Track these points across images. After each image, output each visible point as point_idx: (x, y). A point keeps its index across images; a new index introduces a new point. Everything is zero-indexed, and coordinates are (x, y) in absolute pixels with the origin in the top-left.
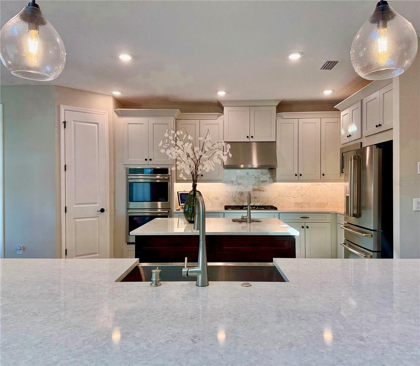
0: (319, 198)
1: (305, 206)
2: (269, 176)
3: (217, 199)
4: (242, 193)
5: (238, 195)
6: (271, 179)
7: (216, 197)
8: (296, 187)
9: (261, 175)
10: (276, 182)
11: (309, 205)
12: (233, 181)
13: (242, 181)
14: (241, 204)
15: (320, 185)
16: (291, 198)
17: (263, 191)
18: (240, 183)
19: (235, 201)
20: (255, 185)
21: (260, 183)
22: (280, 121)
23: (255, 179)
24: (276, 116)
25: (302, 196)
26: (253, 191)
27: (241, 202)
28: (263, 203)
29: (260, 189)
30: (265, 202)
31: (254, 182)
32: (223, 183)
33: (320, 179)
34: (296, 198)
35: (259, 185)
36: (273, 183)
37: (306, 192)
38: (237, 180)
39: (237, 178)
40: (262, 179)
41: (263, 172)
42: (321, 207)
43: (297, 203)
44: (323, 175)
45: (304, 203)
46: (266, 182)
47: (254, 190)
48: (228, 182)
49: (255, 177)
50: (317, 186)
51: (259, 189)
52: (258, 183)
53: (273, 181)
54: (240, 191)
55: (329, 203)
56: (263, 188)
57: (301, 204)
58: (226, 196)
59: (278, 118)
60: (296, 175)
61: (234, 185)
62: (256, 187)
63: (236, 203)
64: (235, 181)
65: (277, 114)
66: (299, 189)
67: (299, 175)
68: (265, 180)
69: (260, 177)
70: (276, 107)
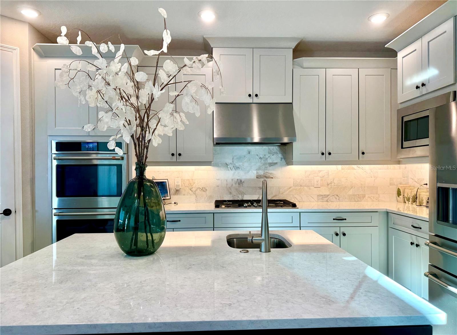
0: (352, 187)
1: (332, 200)
2: (280, 155)
3: (203, 191)
4: (241, 181)
5: (235, 184)
6: (283, 160)
7: (203, 188)
8: (320, 171)
9: (269, 155)
10: (293, 165)
11: (338, 198)
12: (227, 163)
13: (241, 164)
14: (240, 198)
15: (354, 169)
16: (313, 187)
17: (272, 178)
18: (238, 166)
19: (231, 193)
20: (259, 169)
21: (267, 166)
22: (298, 71)
23: (260, 160)
24: (293, 64)
25: (328, 185)
26: (257, 177)
27: (240, 194)
28: (272, 195)
29: (267, 176)
30: (274, 194)
31: (259, 164)
32: (213, 166)
33: (358, 160)
34: (320, 187)
35: (266, 170)
36: (285, 166)
37: (334, 179)
38: (233, 162)
39: (233, 159)
40: (270, 161)
41: (271, 151)
42: (355, 201)
43: (321, 195)
44: (363, 153)
45: (332, 195)
46: (276, 165)
48: (220, 165)
49: (260, 158)
50: (349, 171)
51: (266, 175)
52: (264, 167)
53: (287, 163)
54: (238, 178)
55: (367, 196)
56: (271, 174)
57: (327, 197)
58: (218, 186)
59: (296, 66)
60: (323, 154)
61: (229, 169)
62: (261, 173)
63: (233, 196)
64: (231, 163)
65: (294, 60)
66: (325, 176)
67: (327, 154)
68: (275, 162)
69: (267, 157)
70: (292, 50)
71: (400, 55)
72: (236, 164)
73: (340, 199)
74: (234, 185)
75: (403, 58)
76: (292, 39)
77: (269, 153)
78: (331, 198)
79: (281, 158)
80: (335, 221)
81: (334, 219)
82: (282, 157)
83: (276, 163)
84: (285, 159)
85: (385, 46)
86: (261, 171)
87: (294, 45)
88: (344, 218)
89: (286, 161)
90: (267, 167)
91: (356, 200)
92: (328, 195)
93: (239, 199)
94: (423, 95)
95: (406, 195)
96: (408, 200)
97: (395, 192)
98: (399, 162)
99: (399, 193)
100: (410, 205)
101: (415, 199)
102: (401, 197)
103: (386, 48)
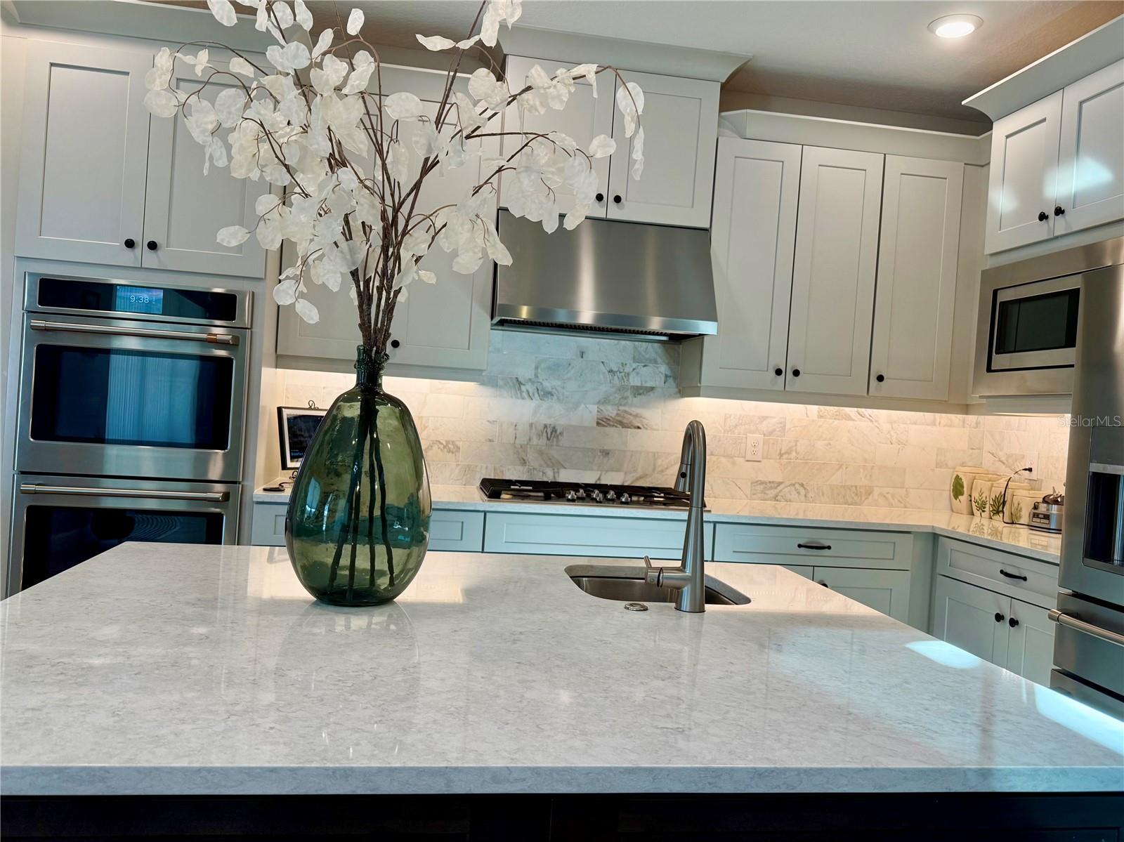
0: (841, 466)
1: (788, 496)
2: (663, 369)
3: (449, 451)
4: (554, 430)
5: (539, 436)
6: (671, 380)
7: (448, 442)
8: (764, 418)
9: (635, 365)
10: (699, 396)
11: (803, 492)
12: (520, 379)
13: (557, 383)
14: (548, 477)
15: (849, 418)
16: (742, 459)
17: (639, 428)
18: (550, 389)
19: (524, 462)
20: (605, 401)
21: (628, 394)
22: (730, 144)
23: (609, 376)
24: (719, 126)
25: (781, 455)
26: (598, 424)
27: (548, 466)
28: (636, 475)
29: (625, 421)
30: (640, 472)
31: (604, 388)
32: (483, 384)
33: (865, 394)
34: (759, 461)
35: (624, 405)
36: (676, 398)
37: (796, 442)
38: (536, 376)
39: (537, 368)
40: (635, 381)
41: (640, 354)
42: (846, 503)
43: (762, 483)
44: (880, 378)
45: (788, 483)
46: (651, 393)
47: (602, 422)
48: (501, 383)
49: (611, 371)
50: (837, 421)
51: (624, 417)
52: (618, 396)
53: (680, 391)
54: (548, 422)
55: (876, 492)
56: (636, 416)
57: (776, 488)
58: (490, 441)
59: (726, 131)
60: (779, 372)
61: (525, 395)
62: (610, 411)
63: (529, 471)
64: (530, 379)
65: (723, 114)
66: (775, 430)
67: (789, 374)
68: (649, 384)
69: (627, 369)
70: (719, 85)
71: (1000, 130)
72: (546, 384)
73: (809, 495)
74: (535, 441)
75: (1007, 137)
76: (724, 56)
77: (635, 360)
78: (786, 490)
79: (666, 376)
80: (803, 550)
81: (800, 546)
82: (668, 373)
83: (652, 389)
84: (675, 379)
85: (963, 103)
86: (609, 408)
87: (724, 73)
88: (827, 545)
89: (677, 386)
90: (626, 398)
91: (850, 501)
92: (780, 483)
93: (545, 479)
94: (1057, 238)
95: (975, 495)
96: (982, 508)
97: (948, 486)
98: (966, 409)
99: (957, 489)
100: (985, 522)
101: (999, 505)
102: (963, 498)
103: (964, 106)
